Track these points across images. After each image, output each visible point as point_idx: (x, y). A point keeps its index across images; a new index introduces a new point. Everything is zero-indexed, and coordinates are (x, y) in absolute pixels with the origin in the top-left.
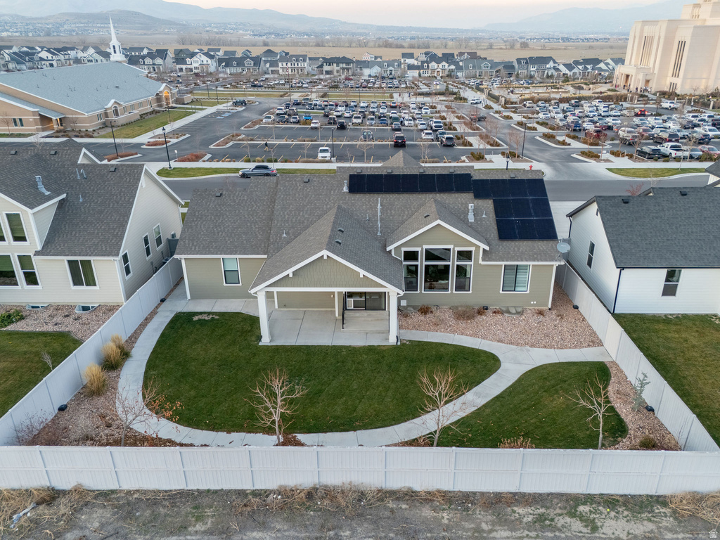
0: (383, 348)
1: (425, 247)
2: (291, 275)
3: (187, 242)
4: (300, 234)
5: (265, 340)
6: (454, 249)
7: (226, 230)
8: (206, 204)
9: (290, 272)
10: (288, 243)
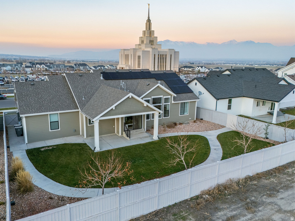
0: (156, 141)
1: (153, 97)
2: (114, 109)
3: (24, 107)
4: (91, 98)
5: (98, 149)
6: (163, 97)
7: (46, 100)
8: (27, 88)
9: (113, 107)
10: (87, 102)
